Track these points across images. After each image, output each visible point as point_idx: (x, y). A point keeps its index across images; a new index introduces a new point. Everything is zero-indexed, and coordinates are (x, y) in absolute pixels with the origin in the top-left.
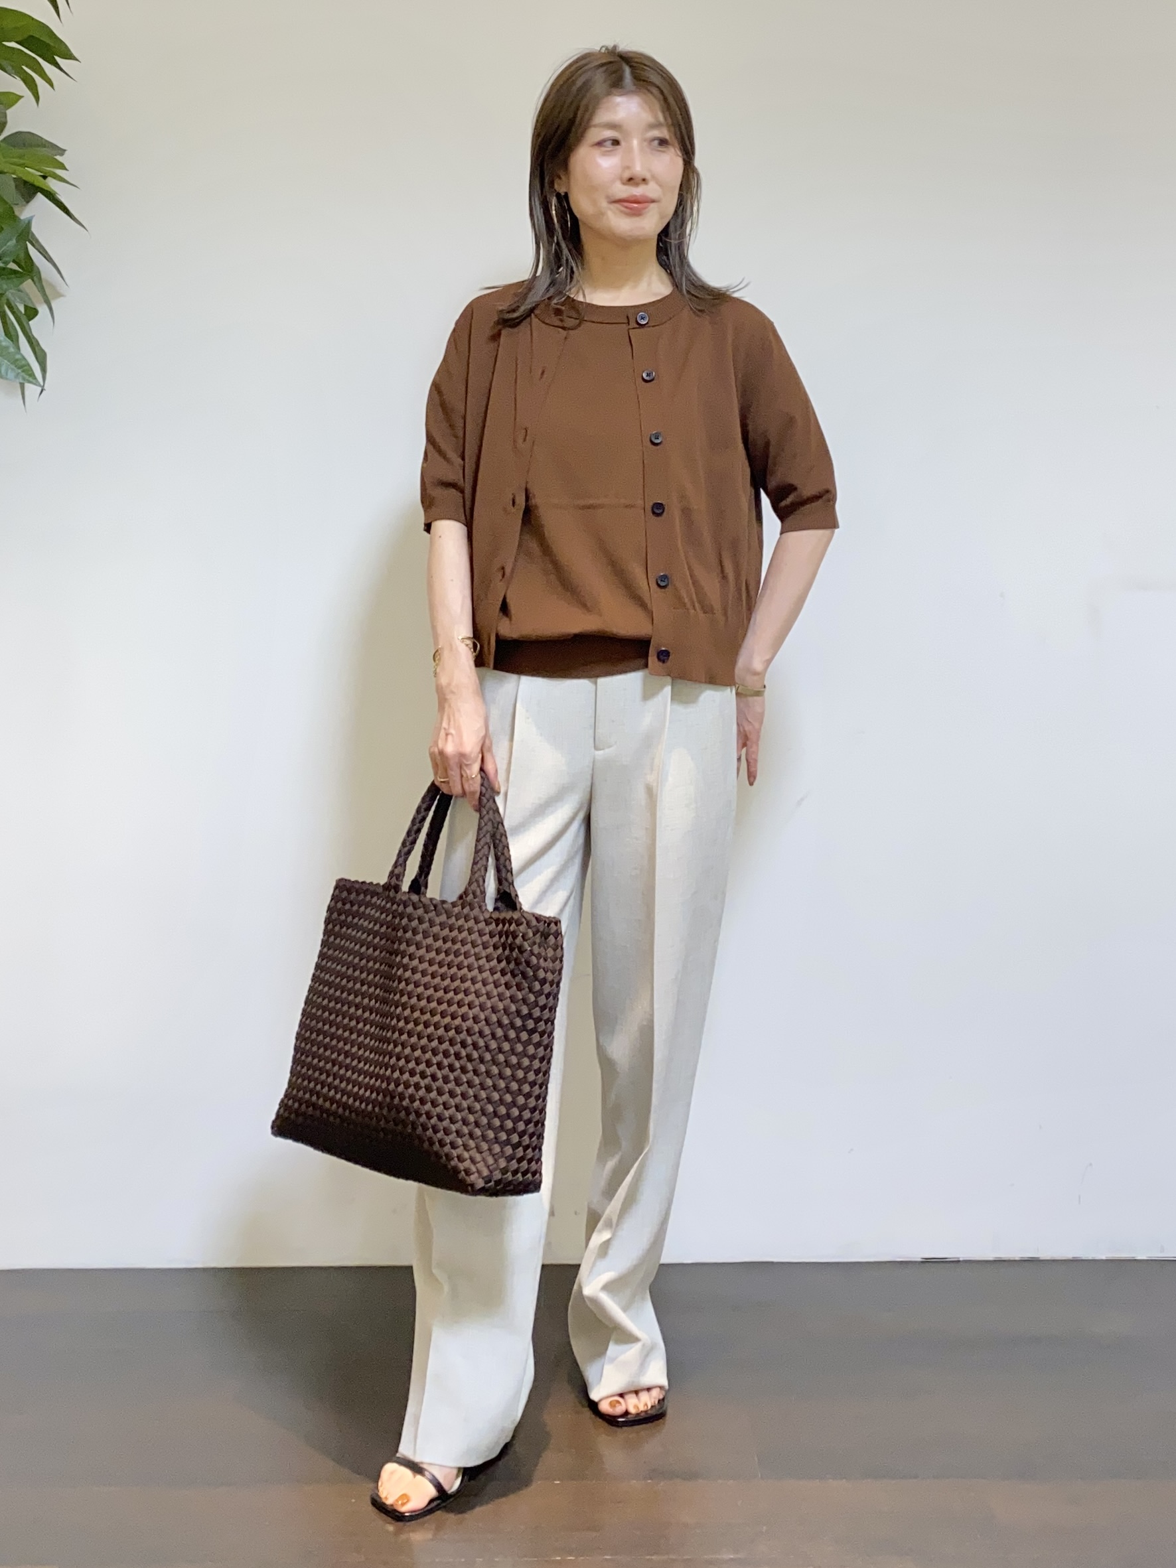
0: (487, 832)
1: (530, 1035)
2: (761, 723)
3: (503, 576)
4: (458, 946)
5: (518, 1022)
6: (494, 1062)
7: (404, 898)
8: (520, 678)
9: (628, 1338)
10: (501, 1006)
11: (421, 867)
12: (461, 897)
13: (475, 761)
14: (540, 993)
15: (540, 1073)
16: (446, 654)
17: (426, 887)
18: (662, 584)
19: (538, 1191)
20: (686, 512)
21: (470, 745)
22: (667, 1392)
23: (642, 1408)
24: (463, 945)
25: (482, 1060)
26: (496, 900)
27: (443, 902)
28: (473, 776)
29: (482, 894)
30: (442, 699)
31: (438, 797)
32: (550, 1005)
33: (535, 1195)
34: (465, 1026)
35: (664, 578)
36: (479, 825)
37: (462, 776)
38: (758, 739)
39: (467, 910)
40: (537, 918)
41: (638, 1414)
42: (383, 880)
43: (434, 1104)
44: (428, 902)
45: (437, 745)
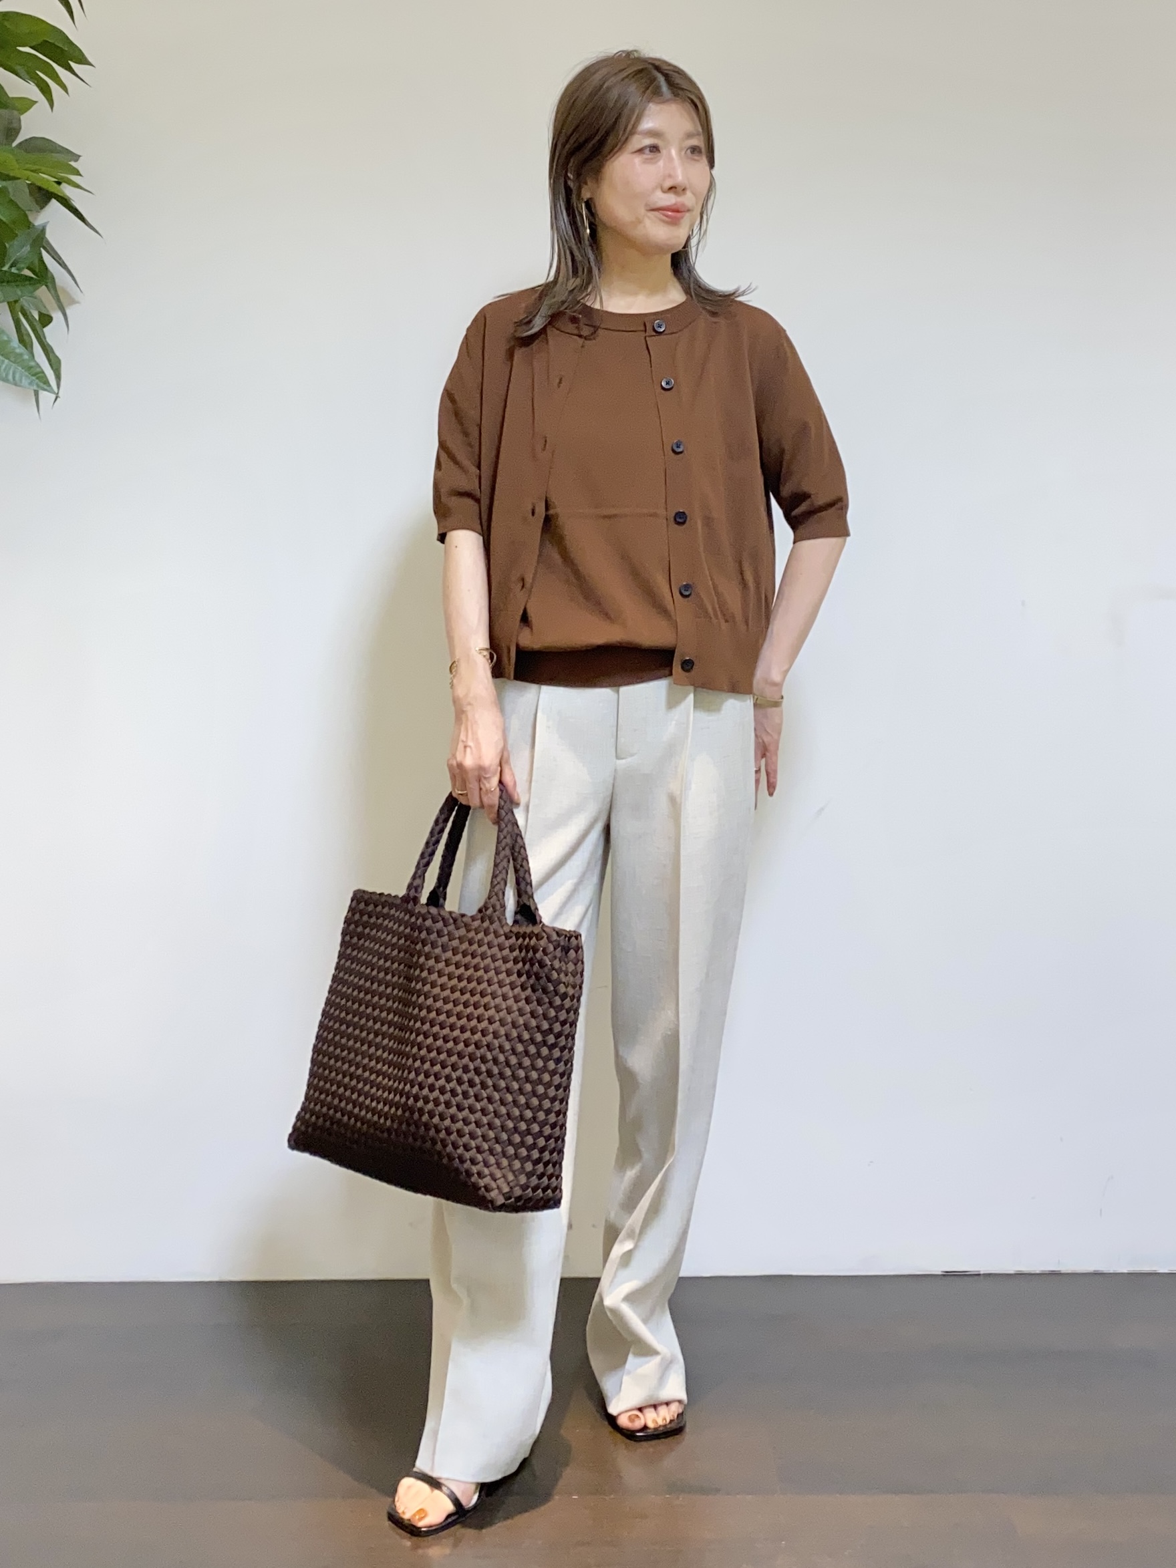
0: (507, 845)
1: (550, 1050)
2: (779, 733)
3: (523, 587)
4: (478, 959)
5: (539, 1038)
6: (515, 1077)
7: (424, 911)
8: (540, 688)
9: (646, 1351)
10: (521, 1021)
11: (439, 879)
12: (480, 911)
13: (494, 774)
14: (561, 1007)
15: (560, 1088)
16: (463, 667)
17: (445, 899)
18: (687, 593)
19: (558, 1207)
20: (708, 521)
21: (489, 758)
22: (686, 1407)
23: (661, 1422)
24: (482, 959)
25: (502, 1075)
26: (516, 913)
27: (463, 916)
28: (493, 789)
29: (501, 907)
30: (460, 714)
31: (456, 808)
32: (570, 1020)
33: (555, 1210)
34: (484, 1041)
35: (687, 587)
36: (498, 839)
37: (481, 789)
38: (777, 748)
39: (486, 924)
40: (557, 933)
41: (655, 1429)
42: (401, 892)
43: (453, 1119)
44: (447, 916)
45: (456, 758)
